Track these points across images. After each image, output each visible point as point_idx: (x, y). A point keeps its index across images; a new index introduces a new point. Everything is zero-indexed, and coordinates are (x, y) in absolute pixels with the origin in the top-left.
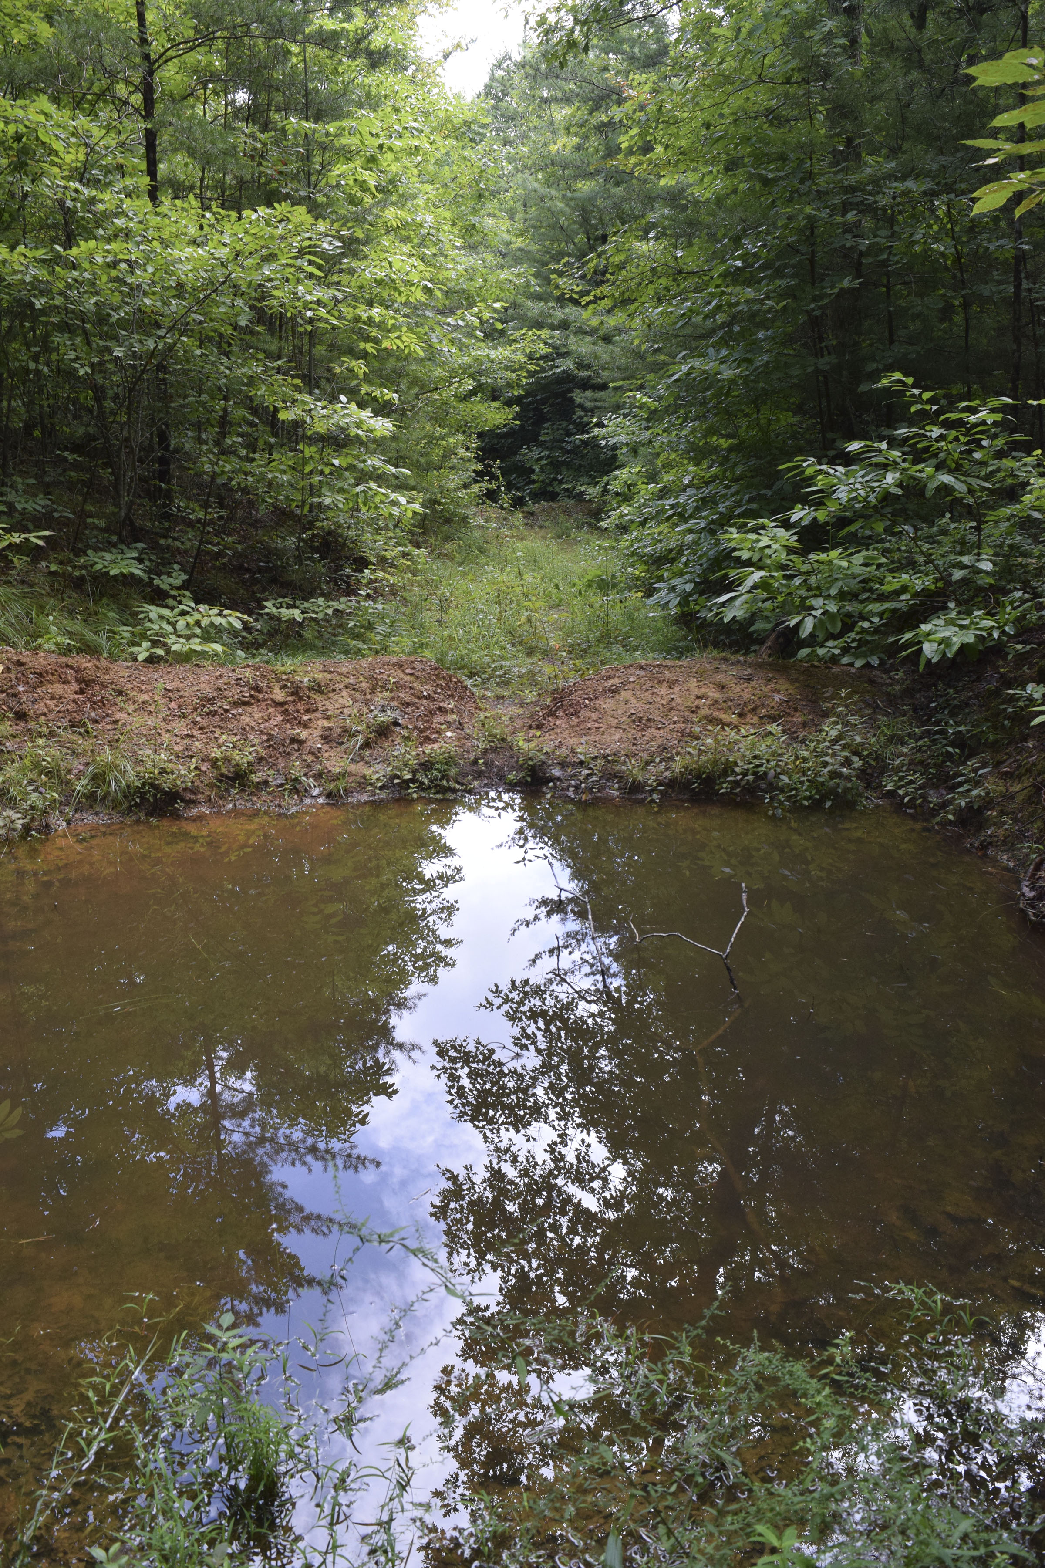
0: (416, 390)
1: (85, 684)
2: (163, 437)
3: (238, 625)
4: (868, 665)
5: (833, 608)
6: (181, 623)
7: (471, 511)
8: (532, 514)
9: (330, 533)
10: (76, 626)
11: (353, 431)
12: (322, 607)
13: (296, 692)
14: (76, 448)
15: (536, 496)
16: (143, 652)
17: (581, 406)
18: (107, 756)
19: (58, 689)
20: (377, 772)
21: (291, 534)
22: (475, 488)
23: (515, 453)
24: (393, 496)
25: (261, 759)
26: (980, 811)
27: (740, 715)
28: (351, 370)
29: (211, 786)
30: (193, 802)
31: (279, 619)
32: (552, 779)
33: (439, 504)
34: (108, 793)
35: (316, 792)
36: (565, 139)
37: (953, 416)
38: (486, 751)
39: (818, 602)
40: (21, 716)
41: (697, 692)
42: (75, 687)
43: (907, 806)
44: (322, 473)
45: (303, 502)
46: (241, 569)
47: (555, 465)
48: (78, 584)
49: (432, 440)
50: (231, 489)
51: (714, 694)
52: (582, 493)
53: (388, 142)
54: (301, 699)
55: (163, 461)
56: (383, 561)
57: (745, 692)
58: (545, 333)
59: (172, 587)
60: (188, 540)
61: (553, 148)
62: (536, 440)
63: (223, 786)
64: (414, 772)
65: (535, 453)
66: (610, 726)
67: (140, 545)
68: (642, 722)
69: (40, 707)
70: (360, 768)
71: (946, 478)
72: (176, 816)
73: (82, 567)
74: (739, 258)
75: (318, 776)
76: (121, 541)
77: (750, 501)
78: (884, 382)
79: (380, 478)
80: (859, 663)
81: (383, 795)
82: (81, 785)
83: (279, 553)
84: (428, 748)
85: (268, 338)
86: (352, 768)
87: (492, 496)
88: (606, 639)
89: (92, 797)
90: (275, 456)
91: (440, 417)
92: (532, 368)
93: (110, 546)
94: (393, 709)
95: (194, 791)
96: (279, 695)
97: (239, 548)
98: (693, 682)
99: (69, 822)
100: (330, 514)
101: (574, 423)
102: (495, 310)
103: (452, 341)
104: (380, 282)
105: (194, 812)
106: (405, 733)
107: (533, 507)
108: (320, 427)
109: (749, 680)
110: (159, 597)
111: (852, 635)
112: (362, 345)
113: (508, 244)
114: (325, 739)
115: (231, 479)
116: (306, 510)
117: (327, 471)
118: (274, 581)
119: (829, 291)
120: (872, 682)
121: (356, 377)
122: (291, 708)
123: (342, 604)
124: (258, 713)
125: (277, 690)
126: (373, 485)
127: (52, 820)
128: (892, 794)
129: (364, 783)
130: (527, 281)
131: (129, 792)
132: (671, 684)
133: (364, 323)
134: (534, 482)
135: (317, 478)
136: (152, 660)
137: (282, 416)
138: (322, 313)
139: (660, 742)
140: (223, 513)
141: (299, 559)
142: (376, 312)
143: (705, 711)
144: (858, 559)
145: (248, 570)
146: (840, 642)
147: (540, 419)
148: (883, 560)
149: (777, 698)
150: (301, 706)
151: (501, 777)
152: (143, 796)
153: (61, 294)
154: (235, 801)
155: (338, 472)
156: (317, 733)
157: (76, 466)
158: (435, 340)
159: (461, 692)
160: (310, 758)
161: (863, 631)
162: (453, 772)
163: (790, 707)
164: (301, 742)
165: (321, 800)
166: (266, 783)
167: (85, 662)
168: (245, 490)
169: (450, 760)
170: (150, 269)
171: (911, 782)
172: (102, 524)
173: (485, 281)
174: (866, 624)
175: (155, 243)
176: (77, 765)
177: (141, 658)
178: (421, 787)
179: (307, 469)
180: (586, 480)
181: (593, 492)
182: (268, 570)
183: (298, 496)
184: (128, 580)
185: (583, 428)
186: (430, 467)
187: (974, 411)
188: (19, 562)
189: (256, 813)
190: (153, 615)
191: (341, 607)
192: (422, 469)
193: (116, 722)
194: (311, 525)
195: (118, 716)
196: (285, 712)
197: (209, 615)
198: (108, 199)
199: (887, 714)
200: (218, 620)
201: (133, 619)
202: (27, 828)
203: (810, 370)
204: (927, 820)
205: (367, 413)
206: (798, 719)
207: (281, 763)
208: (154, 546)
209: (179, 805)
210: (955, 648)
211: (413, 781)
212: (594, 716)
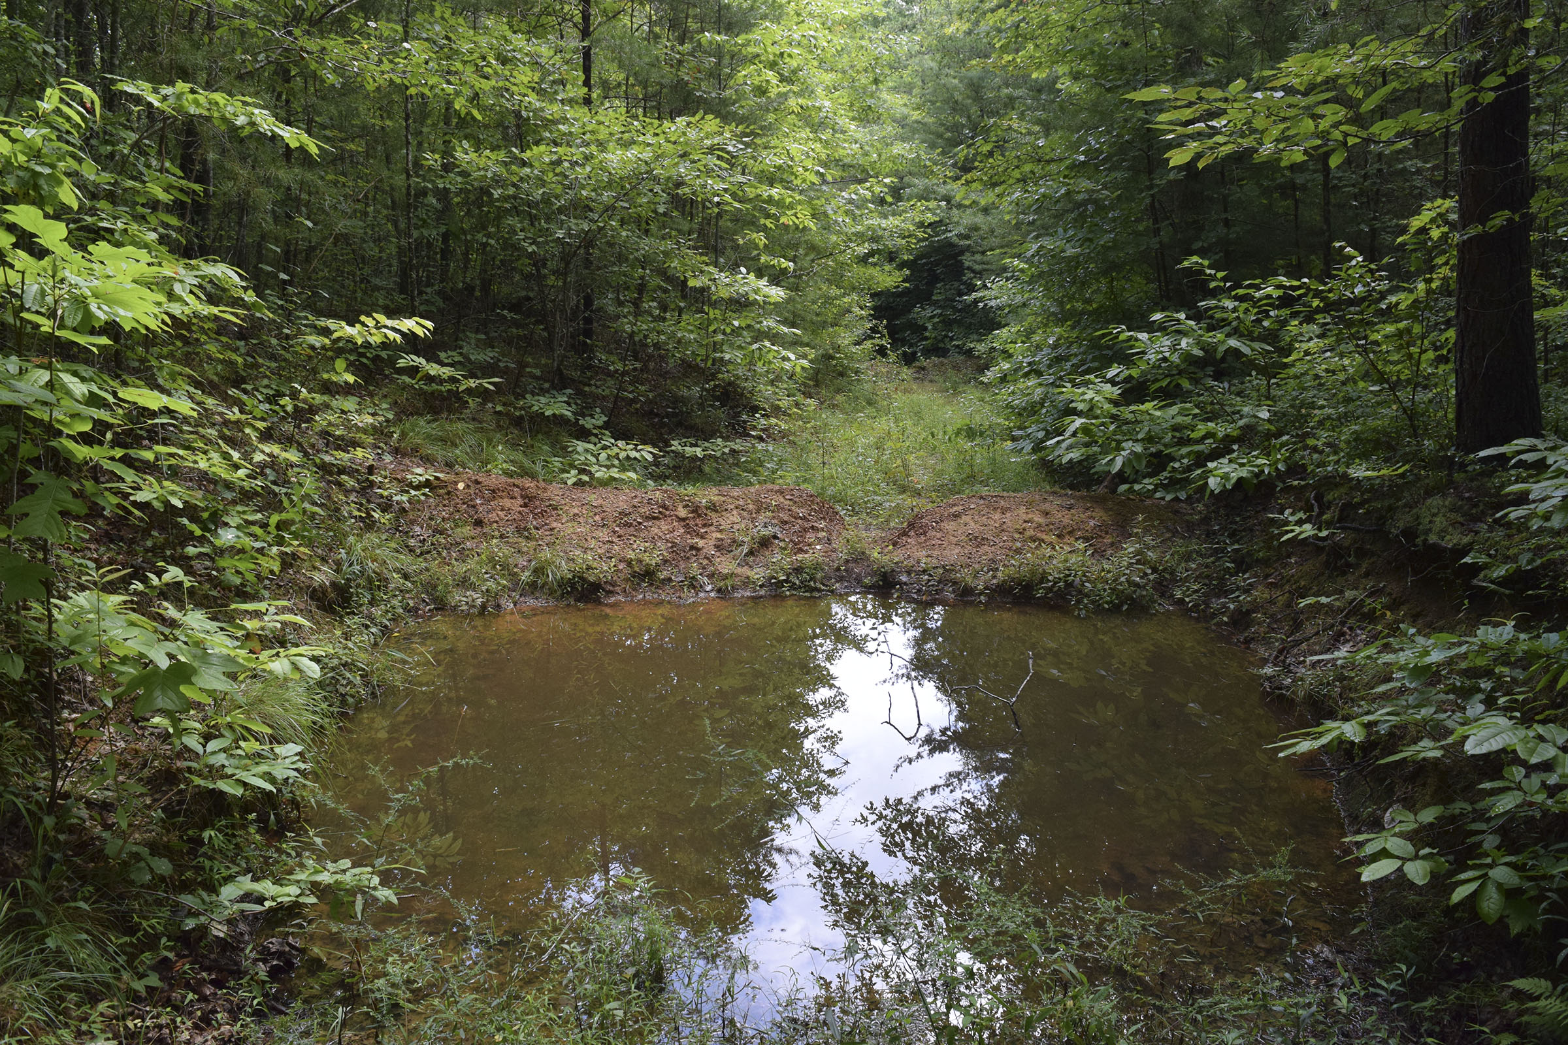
0: (812, 256)
1: (528, 499)
2: (588, 302)
3: (650, 458)
4: (1176, 499)
5: (1138, 448)
6: (603, 456)
7: (863, 366)
8: (923, 369)
9: (730, 384)
10: (519, 456)
11: (752, 296)
12: (719, 446)
13: (696, 510)
14: (515, 307)
15: (927, 353)
16: (572, 477)
17: (969, 268)
18: (546, 554)
19: (507, 502)
20: (758, 574)
21: (696, 384)
22: (868, 344)
23: (909, 312)
24: (784, 353)
25: (666, 561)
26: (1248, 612)
27: (1059, 536)
28: (752, 242)
29: (627, 580)
30: (611, 592)
31: (683, 456)
32: (901, 584)
33: (833, 358)
34: (546, 583)
35: (709, 588)
36: (958, 24)
37: (1241, 292)
38: (847, 561)
39: (1127, 445)
40: (479, 523)
41: (1025, 517)
42: (520, 501)
43: (1190, 610)
44: (724, 333)
45: (707, 357)
46: (651, 413)
47: (948, 323)
48: (518, 422)
49: (829, 300)
50: (646, 345)
51: (1038, 519)
52: (970, 350)
53: (787, 50)
54: (699, 516)
55: (588, 321)
56: (777, 411)
57: (1065, 518)
58: (932, 204)
59: (596, 427)
60: (607, 388)
61: (949, 31)
62: (929, 299)
63: (636, 580)
64: (788, 575)
65: (928, 312)
66: (950, 543)
67: (569, 391)
68: (978, 541)
69: (493, 516)
70: (746, 571)
71: (1233, 343)
72: (598, 602)
73: (522, 408)
74: (1083, 153)
75: (711, 576)
76: (553, 387)
77: (1092, 361)
78: (1186, 264)
79: (775, 338)
80: (1169, 498)
81: (762, 593)
82: (525, 576)
83: (684, 400)
84: (800, 557)
85: (681, 220)
86: (739, 570)
87: (882, 351)
88: (971, 479)
89: (533, 586)
90: (684, 317)
91: (836, 278)
92: (920, 235)
93: (543, 392)
94: (773, 525)
95: (613, 584)
96: (682, 513)
97: (651, 395)
98: (1023, 509)
99: (515, 604)
100: (730, 367)
101: (965, 283)
102: (886, 185)
103: (847, 213)
104: (779, 168)
105: (612, 600)
106: (782, 544)
107: (923, 362)
108: (724, 294)
109: (1070, 508)
110: (583, 434)
111: (1165, 474)
112: (762, 221)
113: (905, 118)
114: (718, 547)
115: (646, 337)
116: (710, 363)
117: (728, 330)
118: (680, 424)
119: (1158, 182)
120: (1176, 512)
121: (757, 247)
122: (692, 523)
123: (738, 444)
124: (664, 525)
125: (680, 508)
126: (767, 344)
127: (503, 602)
128: (1181, 601)
129: (747, 582)
130: (918, 156)
131: (562, 583)
132: (1004, 511)
133: (764, 202)
134: (926, 338)
135: (720, 337)
136: (579, 484)
137: (692, 283)
138: (727, 198)
139: (991, 556)
140: (638, 365)
141: (702, 406)
142: (776, 192)
143: (1030, 533)
144: (1174, 410)
145: (657, 415)
146: (1155, 480)
147: (934, 279)
148: (1197, 411)
149: (1092, 523)
150: (699, 522)
151: (859, 581)
152: (573, 586)
153: (514, 185)
154: (645, 593)
155: (736, 332)
156: (712, 543)
157: (516, 324)
158: (830, 212)
159: (832, 516)
160: (705, 562)
161: (1174, 469)
162: (819, 575)
163: (1103, 529)
164: (698, 550)
165: (713, 594)
166: (670, 580)
167: (527, 483)
168: (657, 346)
169: (817, 567)
170: (588, 169)
171: (1196, 591)
172: (538, 372)
173: (879, 155)
174: (1177, 465)
175: (593, 147)
176: (522, 562)
177: (570, 482)
178: (793, 587)
179: (711, 329)
180: (976, 337)
181: (981, 348)
182: (675, 415)
183: (703, 352)
184: (559, 420)
185: (972, 289)
186: (824, 325)
187: (1258, 288)
188: (472, 403)
189: (661, 602)
190: (579, 449)
191: (736, 447)
192: (817, 327)
193: (552, 529)
194: (713, 377)
195: (554, 525)
196: (687, 526)
197: (625, 449)
198: (553, 110)
199: (1184, 538)
200: (634, 454)
201: (564, 452)
202: (484, 607)
203: (1143, 248)
204: (1207, 622)
205: (764, 282)
206: (1108, 540)
207: (682, 565)
208: (579, 393)
209: (602, 594)
210: (1233, 481)
211: (786, 581)
212: (939, 535)
